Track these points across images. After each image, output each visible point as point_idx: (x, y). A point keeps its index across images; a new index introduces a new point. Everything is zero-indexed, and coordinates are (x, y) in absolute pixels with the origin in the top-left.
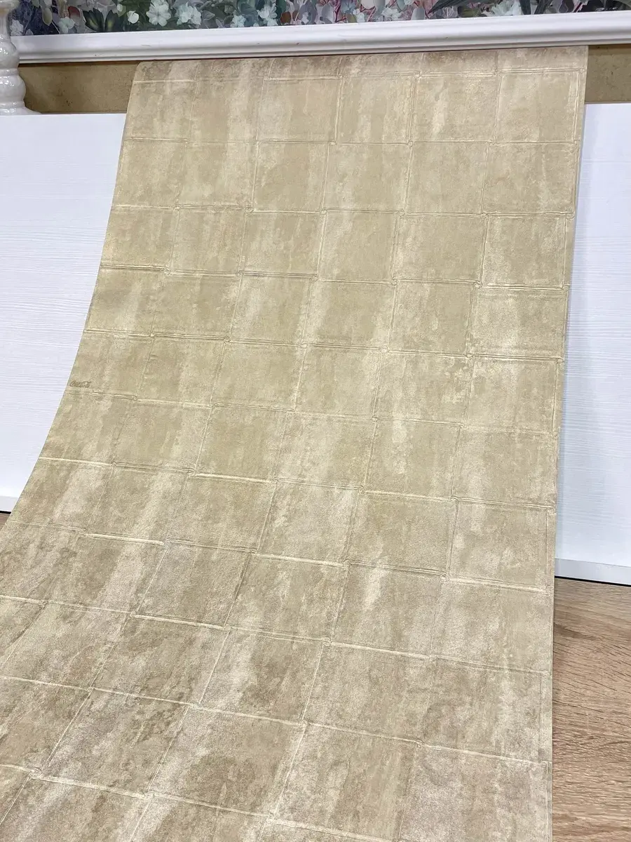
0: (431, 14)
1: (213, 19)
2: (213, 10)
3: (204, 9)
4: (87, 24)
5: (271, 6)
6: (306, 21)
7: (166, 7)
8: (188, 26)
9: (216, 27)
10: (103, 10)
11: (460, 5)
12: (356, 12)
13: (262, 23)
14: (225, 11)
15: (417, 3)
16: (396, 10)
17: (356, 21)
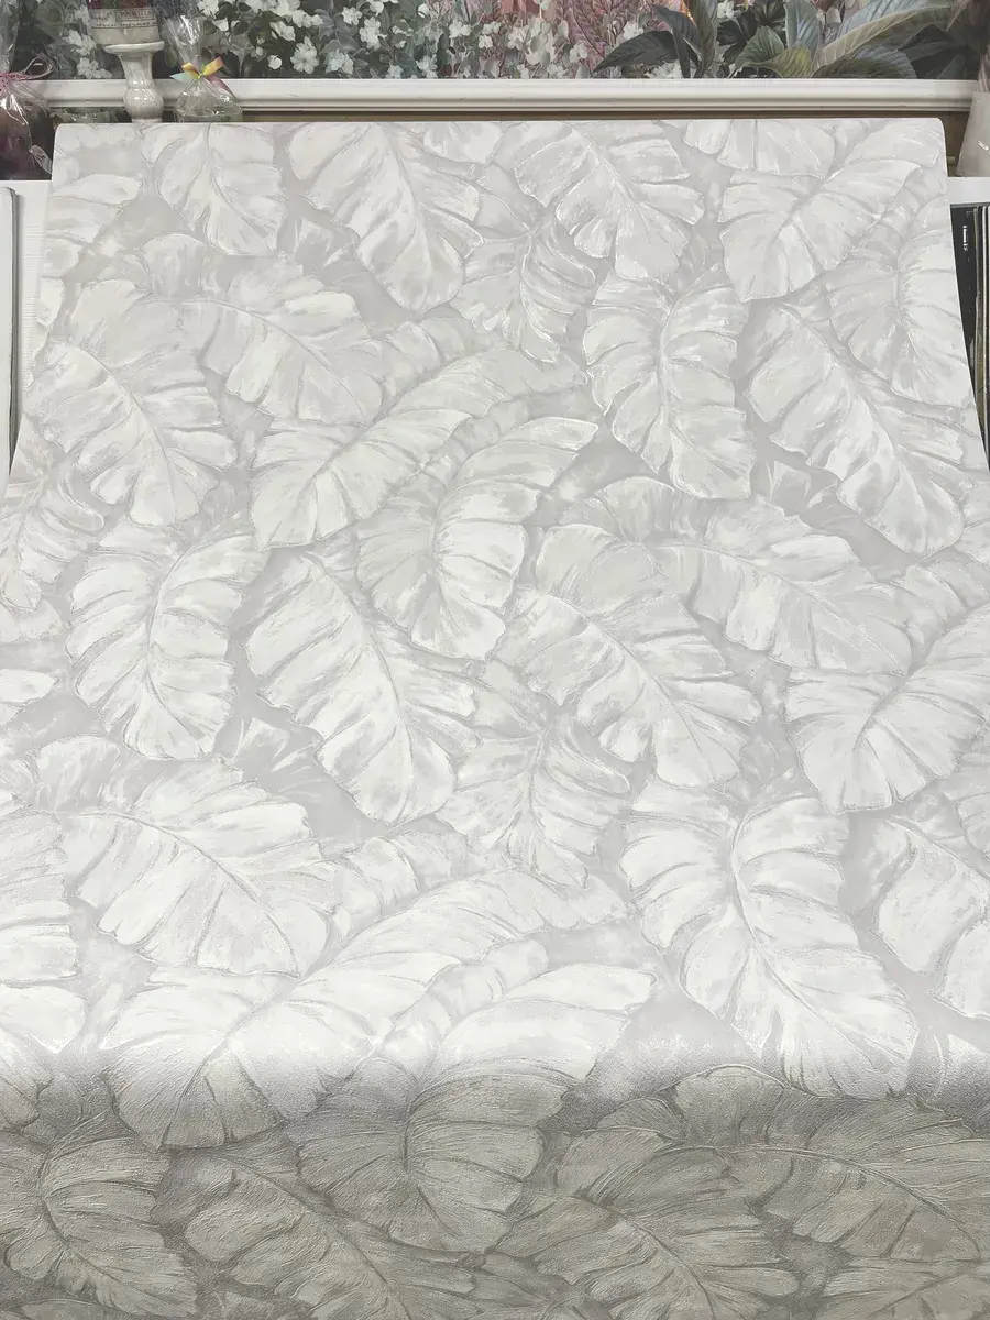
0: (596, 74)
1: (367, 68)
2: (366, 58)
3: (356, 57)
5: (431, 56)
6: (467, 73)
7: (313, 53)
8: (336, 75)
9: (370, 77)
10: (240, 53)
11: (625, 65)
12: (521, 68)
13: (421, 75)
14: (381, 59)
15: (582, 61)
16: (561, 68)
17: (519, 77)
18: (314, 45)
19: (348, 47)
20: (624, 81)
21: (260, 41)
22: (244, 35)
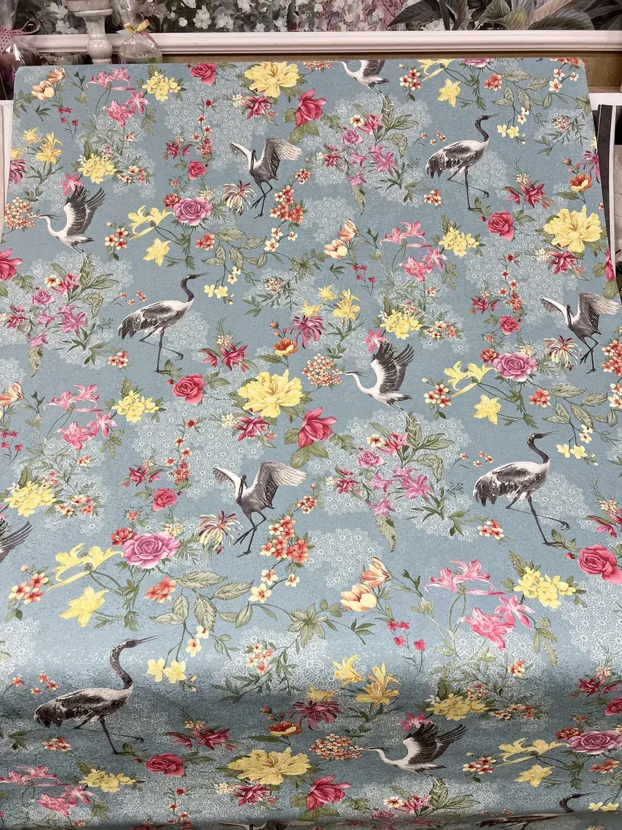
0: (389, 28)
1: (242, 25)
2: (242, 20)
3: (236, 18)
5: (283, 17)
6: (307, 28)
7: (208, 15)
8: (222, 30)
9: (244, 31)
10: (160, 16)
11: (408, 22)
12: (341, 24)
13: (277, 29)
14: (251, 20)
15: (381, 20)
16: (367, 24)
17: (340, 31)
18: (208, 10)
19: (230, 12)
20: (408, 32)
21: (174, 8)
22: (163, 4)
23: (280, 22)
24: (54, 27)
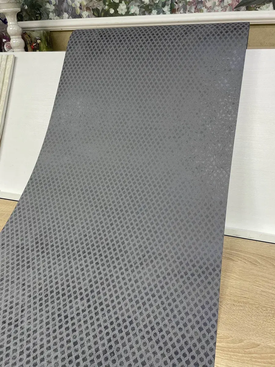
0: (235, 9)
1: (144, 11)
2: (144, 8)
3: (141, 7)
4: (93, 14)
5: (168, 5)
6: (182, 11)
7: (125, 7)
8: (133, 14)
9: (145, 15)
10: (100, 8)
11: (248, 5)
12: (204, 9)
13: (164, 13)
14: (149, 8)
15: (229, 5)
16: (220, 8)
17: (203, 12)
18: (126, 4)
19: (138, 4)
20: (247, 12)
21: (107, 3)
22: (101, 2)
23: (166, 9)
24: (48, 16)
